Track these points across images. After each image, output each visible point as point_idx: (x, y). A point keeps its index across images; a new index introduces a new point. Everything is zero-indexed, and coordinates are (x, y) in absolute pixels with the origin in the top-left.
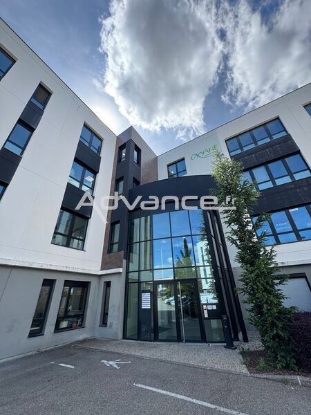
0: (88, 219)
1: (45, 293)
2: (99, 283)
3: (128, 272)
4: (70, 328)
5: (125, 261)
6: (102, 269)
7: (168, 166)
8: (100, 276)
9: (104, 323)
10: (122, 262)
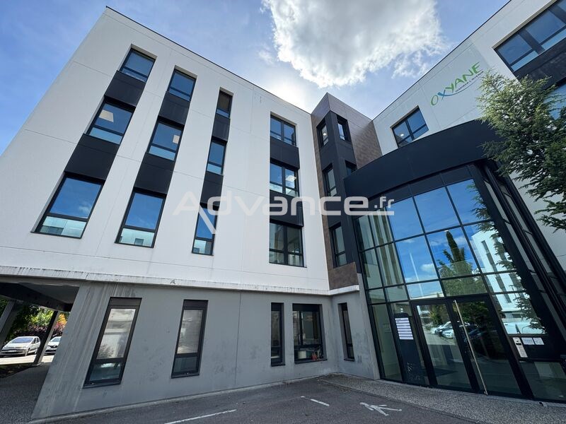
0: (300, 228)
1: (275, 318)
2: (332, 306)
3: (367, 290)
4: (310, 359)
5: (359, 276)
6: (332, 288)
7: (393, 128)
8: (331, 297)
9: (350, 356)
10: (355, 277)
